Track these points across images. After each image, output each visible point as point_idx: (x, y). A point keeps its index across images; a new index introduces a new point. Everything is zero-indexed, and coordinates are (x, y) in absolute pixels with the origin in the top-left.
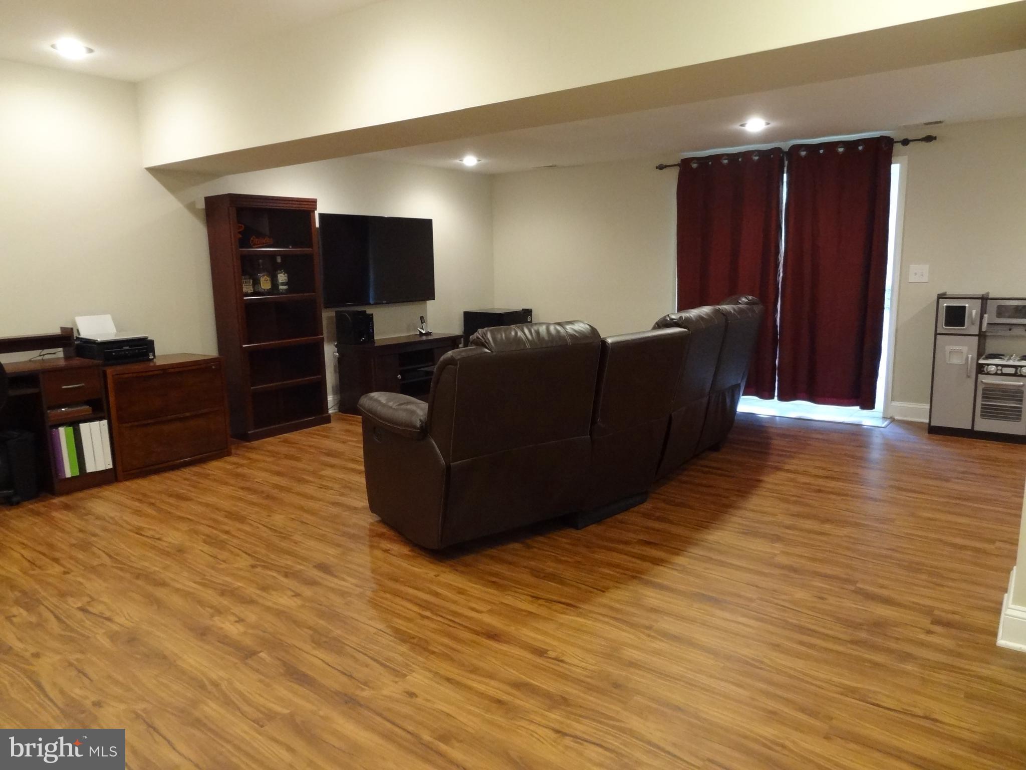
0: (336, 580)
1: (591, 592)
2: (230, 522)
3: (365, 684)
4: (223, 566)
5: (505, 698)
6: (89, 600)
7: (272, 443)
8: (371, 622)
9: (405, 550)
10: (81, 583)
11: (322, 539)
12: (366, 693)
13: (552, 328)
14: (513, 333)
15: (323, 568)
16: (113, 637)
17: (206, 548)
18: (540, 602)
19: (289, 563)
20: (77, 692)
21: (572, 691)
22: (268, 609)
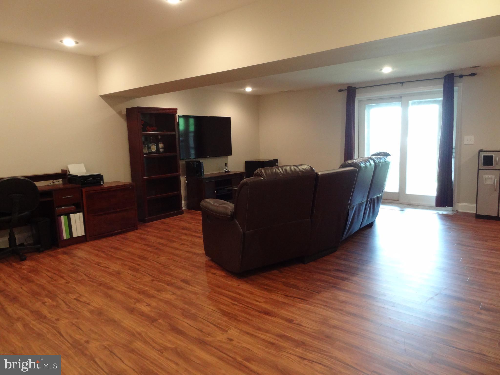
0: (191, 287)
1: (313, 293)
2: (140, 260)
3: (209, 334)
4: (139, 280)
5: (275, 342)
6: (79, 295)
7: (157, 224)
8: (208, 307)
9: (223, 274)
10: (74, 288)
11: (184, 268)
12: (210, 339)
13: (292, 168)
14: (274, 170)
15: (185, 281)
16: (91, 312)
17: (130, 272)
18: (289, 298)
19: (169, 279)
20: (77, 337)
21: (307, 339)
22: (161, 300)
